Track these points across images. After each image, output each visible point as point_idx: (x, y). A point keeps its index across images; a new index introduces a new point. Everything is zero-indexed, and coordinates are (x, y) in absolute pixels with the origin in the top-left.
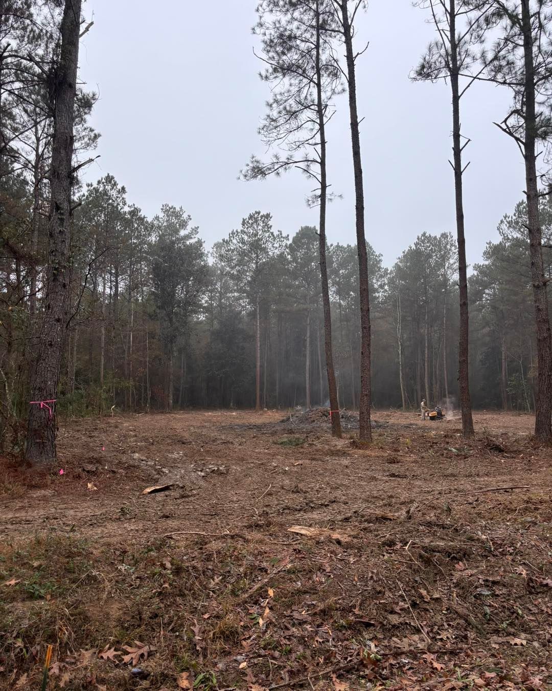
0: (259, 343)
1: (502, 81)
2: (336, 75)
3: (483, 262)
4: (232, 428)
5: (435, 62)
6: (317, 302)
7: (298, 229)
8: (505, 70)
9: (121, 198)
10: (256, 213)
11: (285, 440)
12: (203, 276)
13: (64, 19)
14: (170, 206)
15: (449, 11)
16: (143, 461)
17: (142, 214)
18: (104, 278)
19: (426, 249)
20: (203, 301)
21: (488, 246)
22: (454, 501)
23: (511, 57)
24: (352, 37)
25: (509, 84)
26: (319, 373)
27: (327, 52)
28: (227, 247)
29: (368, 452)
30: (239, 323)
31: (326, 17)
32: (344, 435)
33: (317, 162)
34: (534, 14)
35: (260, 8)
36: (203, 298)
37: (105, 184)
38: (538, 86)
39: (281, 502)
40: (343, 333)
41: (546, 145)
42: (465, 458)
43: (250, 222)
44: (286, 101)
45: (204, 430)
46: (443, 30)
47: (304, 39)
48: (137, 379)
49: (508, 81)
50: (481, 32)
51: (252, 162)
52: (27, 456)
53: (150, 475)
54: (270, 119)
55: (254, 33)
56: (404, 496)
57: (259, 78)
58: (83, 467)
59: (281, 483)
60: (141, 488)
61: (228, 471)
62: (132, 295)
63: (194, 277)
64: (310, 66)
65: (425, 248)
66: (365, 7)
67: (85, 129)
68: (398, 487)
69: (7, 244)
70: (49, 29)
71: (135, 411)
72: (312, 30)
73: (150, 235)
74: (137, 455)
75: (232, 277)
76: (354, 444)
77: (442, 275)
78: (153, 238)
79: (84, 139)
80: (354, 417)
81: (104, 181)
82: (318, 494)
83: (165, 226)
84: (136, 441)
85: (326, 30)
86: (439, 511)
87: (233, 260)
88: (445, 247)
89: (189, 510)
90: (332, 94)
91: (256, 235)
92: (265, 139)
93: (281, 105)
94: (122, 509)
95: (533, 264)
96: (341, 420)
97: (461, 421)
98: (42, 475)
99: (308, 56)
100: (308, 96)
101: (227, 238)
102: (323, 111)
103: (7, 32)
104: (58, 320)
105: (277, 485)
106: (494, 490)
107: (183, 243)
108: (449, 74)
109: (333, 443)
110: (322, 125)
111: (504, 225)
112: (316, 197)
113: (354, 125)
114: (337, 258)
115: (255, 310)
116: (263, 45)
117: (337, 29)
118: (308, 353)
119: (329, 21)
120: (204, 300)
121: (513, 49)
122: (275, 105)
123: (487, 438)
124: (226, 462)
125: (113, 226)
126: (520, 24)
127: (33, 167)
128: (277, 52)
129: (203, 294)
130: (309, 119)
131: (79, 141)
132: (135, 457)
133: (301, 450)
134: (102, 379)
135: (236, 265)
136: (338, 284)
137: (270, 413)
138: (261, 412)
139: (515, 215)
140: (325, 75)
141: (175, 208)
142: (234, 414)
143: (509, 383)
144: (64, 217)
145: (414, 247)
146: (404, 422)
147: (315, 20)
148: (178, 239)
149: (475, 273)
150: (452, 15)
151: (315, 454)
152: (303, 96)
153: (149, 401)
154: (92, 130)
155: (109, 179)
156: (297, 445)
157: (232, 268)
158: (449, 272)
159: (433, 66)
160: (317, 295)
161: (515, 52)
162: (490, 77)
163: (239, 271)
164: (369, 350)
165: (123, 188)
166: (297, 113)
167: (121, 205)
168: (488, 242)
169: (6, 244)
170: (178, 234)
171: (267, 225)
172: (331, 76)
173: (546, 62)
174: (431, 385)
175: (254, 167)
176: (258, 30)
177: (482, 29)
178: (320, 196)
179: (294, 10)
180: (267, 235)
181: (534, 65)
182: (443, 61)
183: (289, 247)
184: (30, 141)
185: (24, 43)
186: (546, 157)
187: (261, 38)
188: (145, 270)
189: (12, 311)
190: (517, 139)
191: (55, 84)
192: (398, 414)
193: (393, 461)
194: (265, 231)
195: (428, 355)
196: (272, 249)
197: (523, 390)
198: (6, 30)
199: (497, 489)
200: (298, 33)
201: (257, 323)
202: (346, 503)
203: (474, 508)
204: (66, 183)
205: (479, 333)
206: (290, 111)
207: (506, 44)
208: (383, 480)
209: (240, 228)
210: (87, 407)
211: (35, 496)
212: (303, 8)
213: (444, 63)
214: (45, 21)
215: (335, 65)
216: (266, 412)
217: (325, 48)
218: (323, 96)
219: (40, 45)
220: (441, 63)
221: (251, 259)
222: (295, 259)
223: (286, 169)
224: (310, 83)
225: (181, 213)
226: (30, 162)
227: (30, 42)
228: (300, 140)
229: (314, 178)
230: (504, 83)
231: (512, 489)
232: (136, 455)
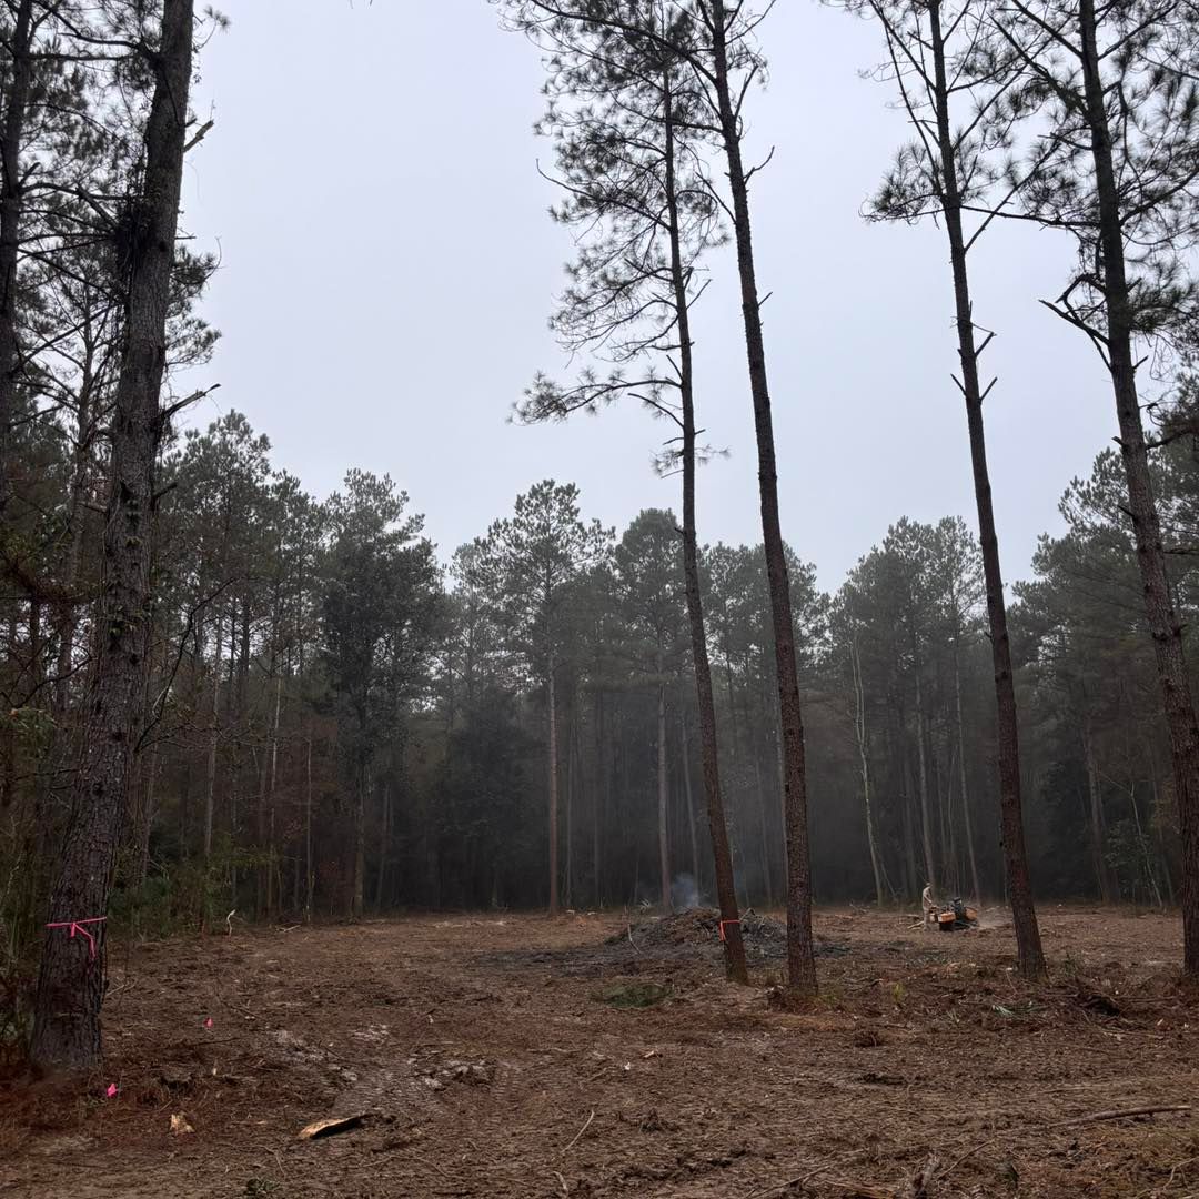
0: (554, 760)
1: (1052, 218)
2: (708, 210)
3: (1034, 577)
4: (496, 960)
5: (912, 186)
6: (679, 666)
7: (634, 516)
8: (1058, 197)
9: (259, 460)
10: (546, 483)
11: (620, 990)
12: (432, 617)
13: (153, 116)
14: (364, 473)
15: (935, 84)
16: (297, 1050)
17: (302, 490)
18: (218, 627)
19: (908, 553)
20: (433, 670)
21: (1041, 543)
22: (1020, 1149)
23: (1068, 173)
24: (739, 138)
25: (1067, 225)
26: (687, 825)
27: (689, 165)
28: (485, 554)
29: (810, 1020)
30: (511, 715)
31: (684, 101)
32: (752, 975)
33: (674, 384)
34: (1110, 88)
35: (551, 87)
36: (431, 664)
37: (226, 430)
38: (1128, 226)
39: (620, 1157)
40: (738, 734)
41: (1153, 342)
42: (1032, 1031)
43: (534, 502)
44: (605, 263)
45: (434, 967)
46: (923, 121)
47: (640, 142)
48: (285, 846)
49: (1065, 219)
50: (1004, 126)
51: (538, 386)
52: (33, 1052)
53: (314, 1090)
54: (575, 298)
55: (539, 133)
56: (903, 1137)
57: (550, 219)
58: (161, 1072)
59: (615, 1107)
60: (294, 1125)
61: (492, 1074)
62: (279, 660)
63: (413, 620)
64: (654, 192)
65: (906, 550)
66: (762, 81)
67: (189, 323)
68: (885, 1110)
69: (15, 569)
70: (120, 133)
71: (280, 922)
72: (656, 126)
73: (318, 533)
74: (285, 1033)
75: (496, 616)
76: (777, 1001)
77: (946, 607)
78: (327, 540)
79: (185, 342)
80: (772, 928)
81: (222, 424)
82: (704, 1133)
83: (352, 515)
84: (283, 998)
85: (686, 126)
86: (990, 1179)
87: (497, 581)
88: (951, 548)
89: (407, 1181)
90: (702, 246)
91: (545, 529)
92: (564, 339)
93: (596, 269)
94: (250, 1183)
95: (1147, 589)
96: (745, 937)
97: (1011, 932)
98: (67, 1097)
99: (649, 175)
100: (652, 252)
101: (484, 536)
102: (684, 281)
103: (34, 136)
104: (118, 737)
105: (608, 1111)
106: (1110, 1117)
107: (390, 548)
108: (941, 207)
109: (729, 997)
110: (682, 309)
111: (1074, 500)
112: (675, 455)
113: (751, 308)
114: (719, 574)
115: (546, 685)
116: (557, 156)
117: (707, 123)
118: (662, 778)
119: (690, 109)
120: (435, 667)
121: (1071, 158)
122: (583, 271)
123: (1077, 981)
124: (486, 1051)
125: (241, 516)
126: (1082, 108)
127: (76, 400)
128: (586, 168)
129: (433, 654)
130: (655, 298)
131: (174, 347)
132: (280, 1041)
133: (659, 1018)
134: (208, 850)
135: (504, 592)
136: (724, 627)
137: (580, 919)
138: (560, 919)
139: (1094, 479)
140: (686, 210)
141: (374, 478)
142: (501, 923)
143: (1110, 841)
144: (139, 514)
145: (882, 549)
146: (882, 937)
147: (661, 107)
148: (380, 540)
149: (1019, 601)
150: (941, 92)
151: (691, 1028)
152: (641, 252)
153: (310, 896)
154: (202, 325)
155: (234, 421)
156: (647, 1003)
157: (496, 598)
158: (961, 602)
159: (908, 193)
160: (678, 651)
161: (1075, 163)
162: (1026, 212)
163: (509, 605)
164: (802, 780)
165: (264, 439)
166: (630, 286)
167: (259, 473)
168: (1042, 535)
169: (12, 571)
170: (379, 531)
171: (568, 508)
172: (698, 211)
173: (1141, 179)
174: (937, 848)
175: (542, 397)
176: (546, 128)
177: (1005, 120)
178: (681, 453)
179: (620, 88)
180: (569, 528)
181: (1117, 186)
182: (928, 183)
183: (617, 553)
184: (74, 350)
185: (67, 158)
186: (1156, 367)
187: (556, 141)
188: (308, 607)
189: (18, 716)
190: (1092, 333)
191: (131, 245)
192: (868, 916)
193: (869, 1041)
194: (565, 521)
195: (927, 782)
196: (580, 557)
197: (1143, 857)
198: (31, 133)
199: (1118, 1115)
200: (629, 132)
201: (549, 716)
202: (770, 1157)
203: (1071, 1166)
204: (144, 442)
205: (1038, 733)
206: (614, 283)
207: (1055, 147)
208: (850, 1091)
209: (511, 515)
210: (174, 914)
211: (48, 1152)
212: (636, 84)
213: (930, 187)
214: (112, 118)
215: (707, 190)
216: (572, 918)
217: (685, 158)
218: (683, 250)
219: (101, 162)
220: (924, 186)
221: (535, 580)
222: (629, 577)
223: (608, 398)
224: (655, 225)
225: (388, 488)
226: (70, 392)
227: (80, 155)
228: (637, 339)
229: (669, 417)
230: (1057, 222)
231: (1151, 1112)
232: (284, 1036)
